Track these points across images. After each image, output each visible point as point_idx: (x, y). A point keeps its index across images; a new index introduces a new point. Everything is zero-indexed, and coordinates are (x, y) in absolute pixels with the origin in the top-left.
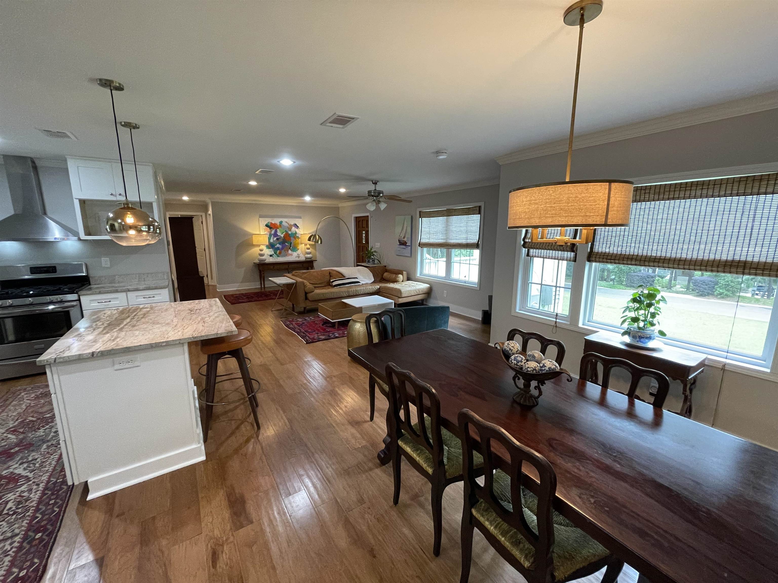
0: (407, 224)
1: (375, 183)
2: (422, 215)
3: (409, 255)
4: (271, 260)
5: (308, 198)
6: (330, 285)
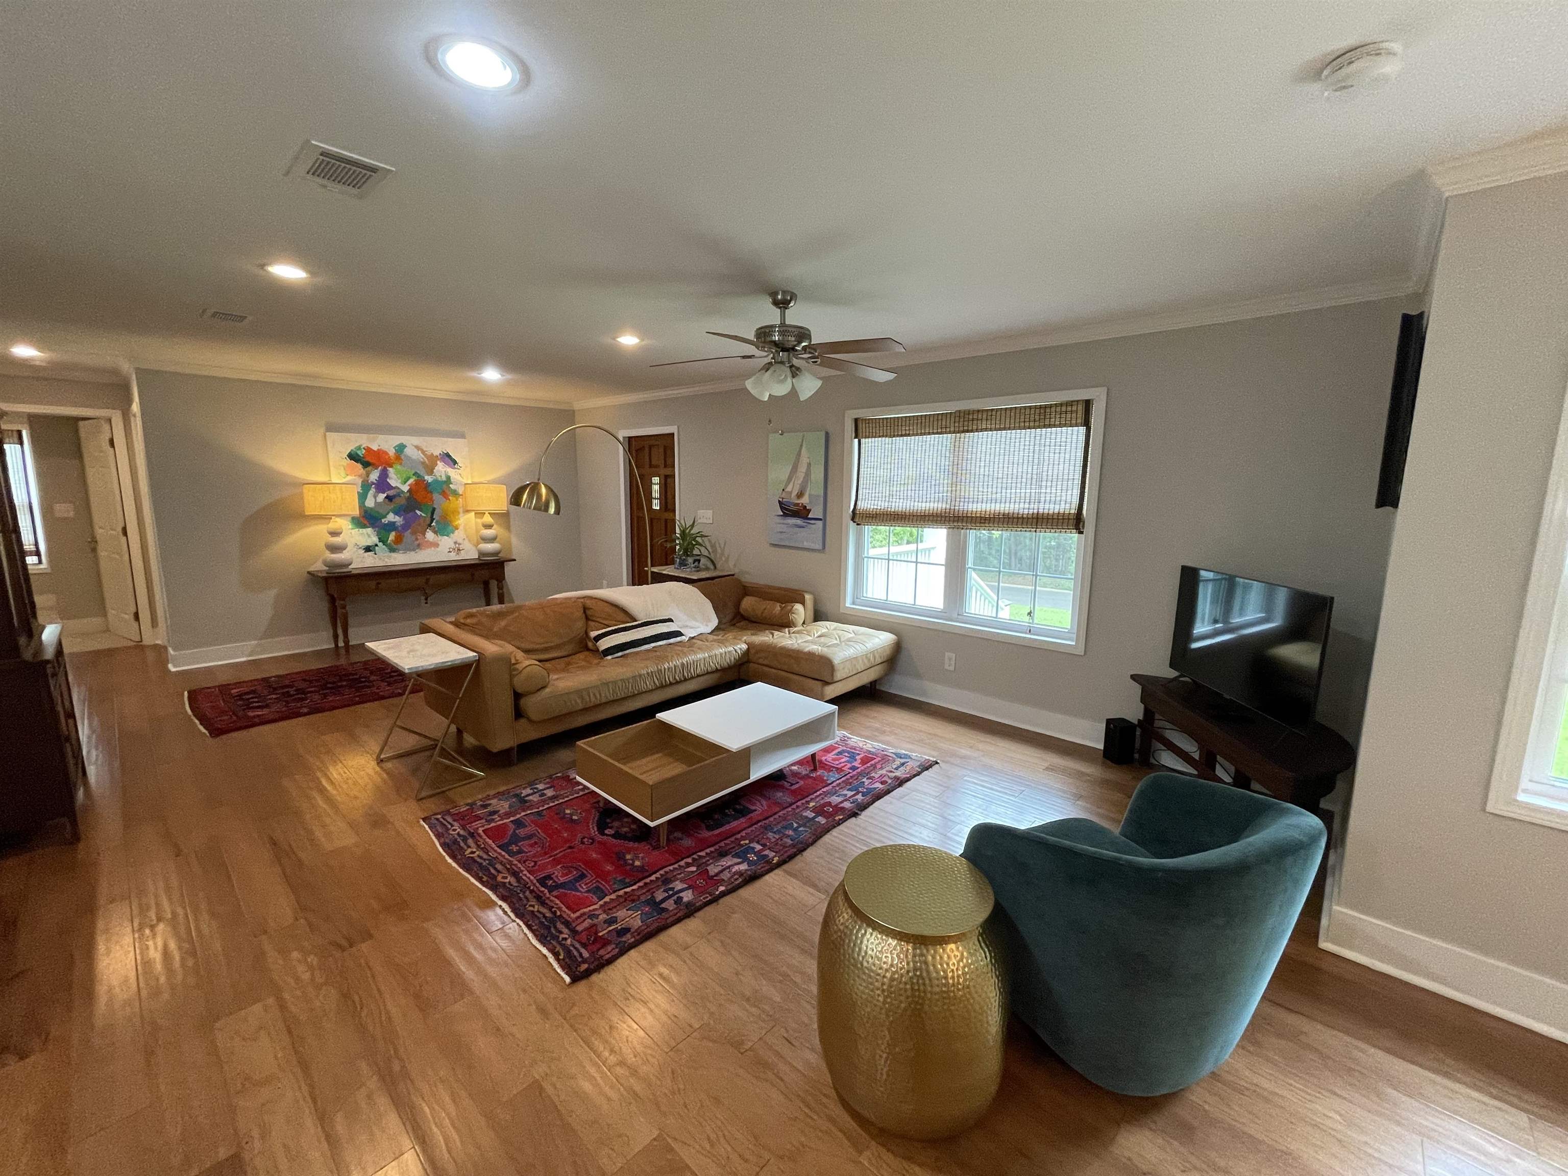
0: (811, 456)
1: (782, 304)
2: (860, 429)
3: (819, 546)
4: (370, 562)
5: (491, 375)
6: (588, 649)
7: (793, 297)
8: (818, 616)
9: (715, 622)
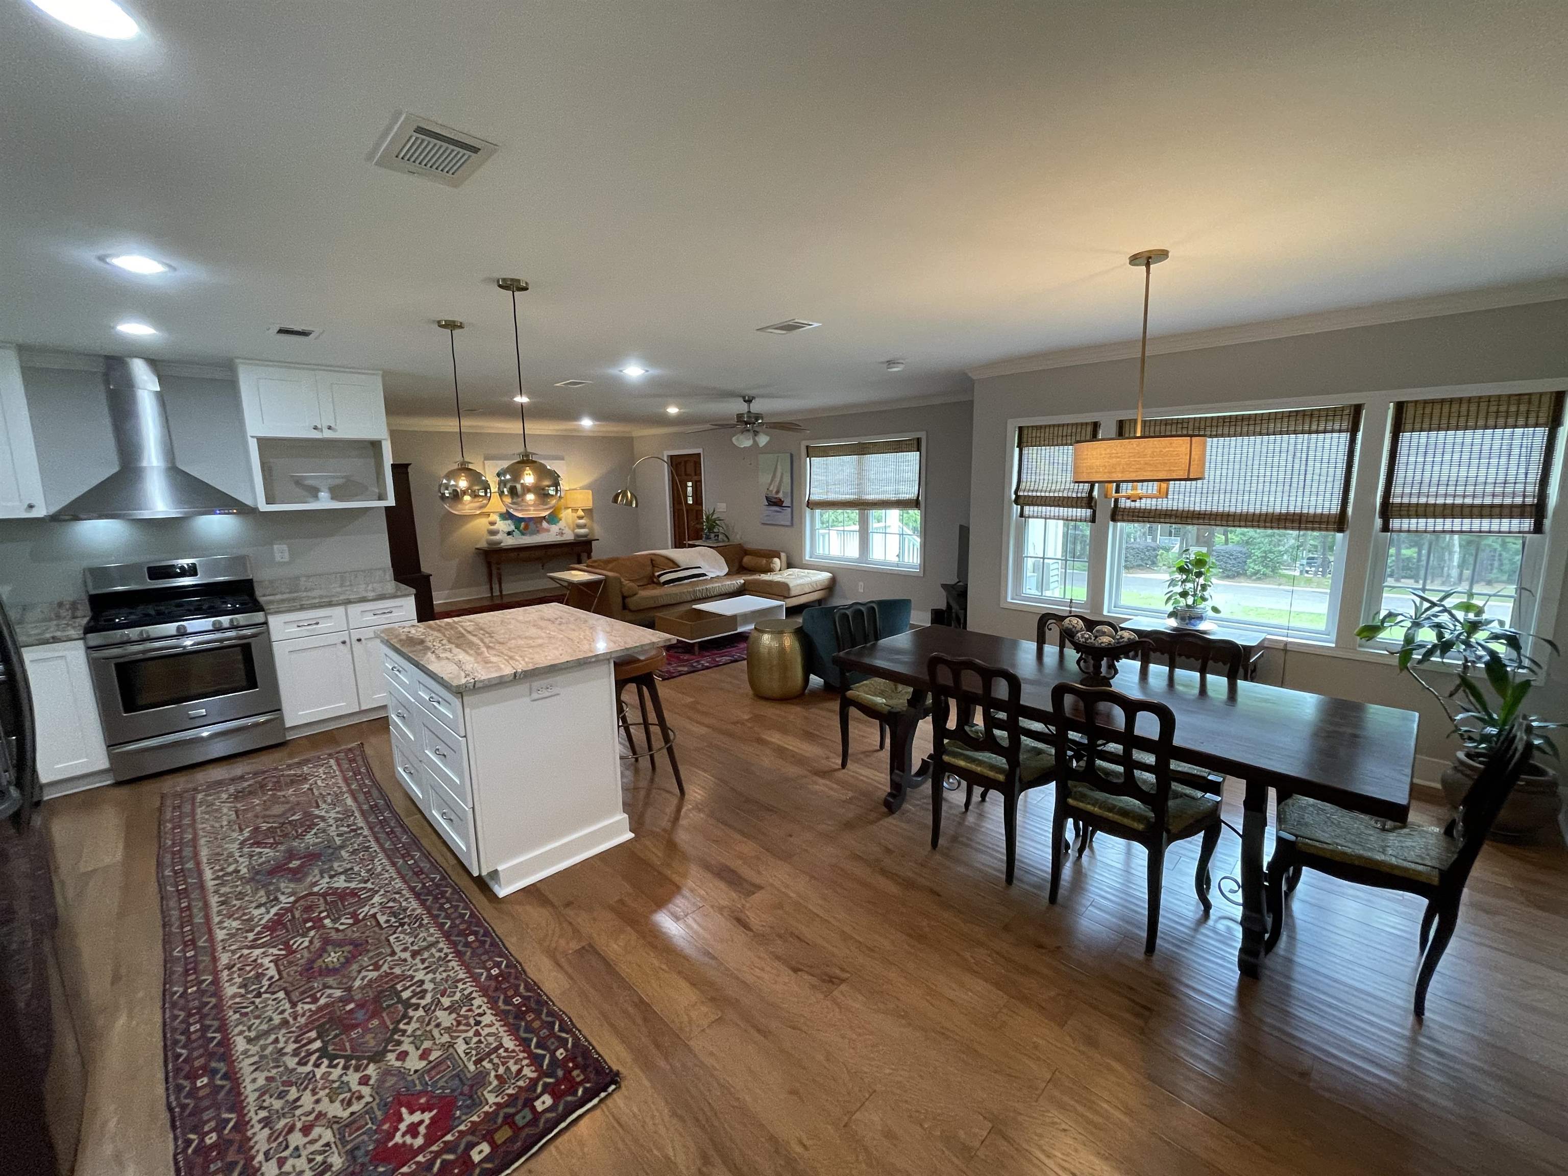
0: (783, 468)
1: (749, 401)
2: (811, 452)
3: (788, 523)
4: (509, 542)
5: (587, 423)
6: (654, 582)
7: (754, 398)
8: (790, 566)
9: (726, 570)
